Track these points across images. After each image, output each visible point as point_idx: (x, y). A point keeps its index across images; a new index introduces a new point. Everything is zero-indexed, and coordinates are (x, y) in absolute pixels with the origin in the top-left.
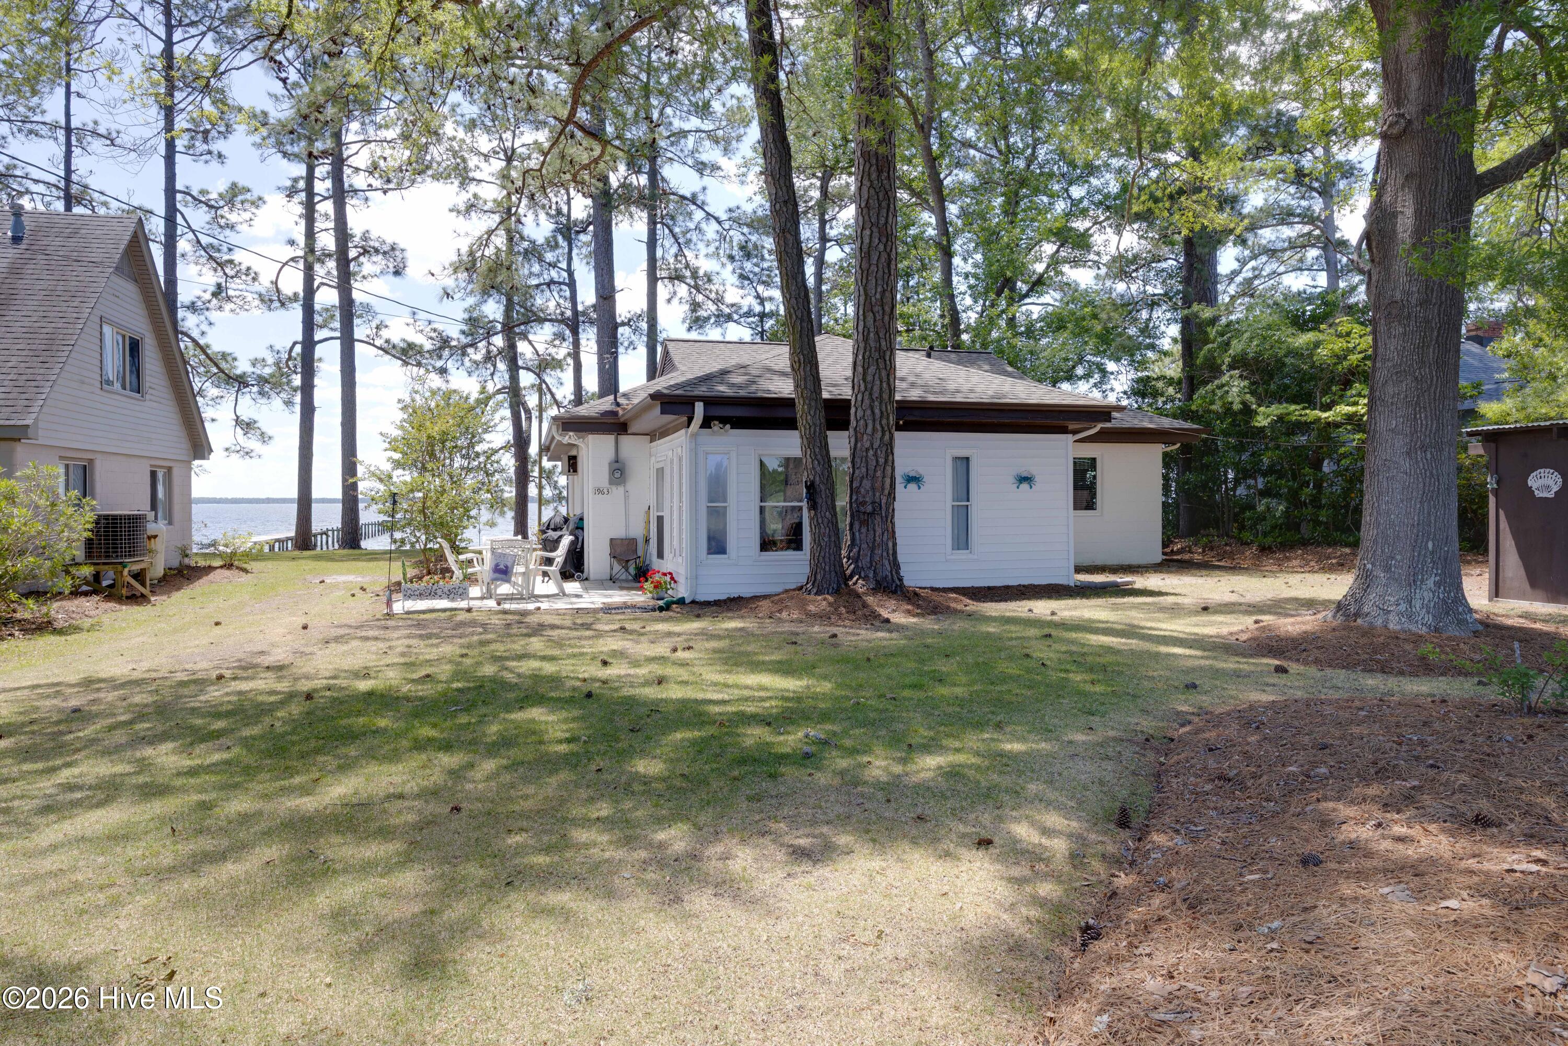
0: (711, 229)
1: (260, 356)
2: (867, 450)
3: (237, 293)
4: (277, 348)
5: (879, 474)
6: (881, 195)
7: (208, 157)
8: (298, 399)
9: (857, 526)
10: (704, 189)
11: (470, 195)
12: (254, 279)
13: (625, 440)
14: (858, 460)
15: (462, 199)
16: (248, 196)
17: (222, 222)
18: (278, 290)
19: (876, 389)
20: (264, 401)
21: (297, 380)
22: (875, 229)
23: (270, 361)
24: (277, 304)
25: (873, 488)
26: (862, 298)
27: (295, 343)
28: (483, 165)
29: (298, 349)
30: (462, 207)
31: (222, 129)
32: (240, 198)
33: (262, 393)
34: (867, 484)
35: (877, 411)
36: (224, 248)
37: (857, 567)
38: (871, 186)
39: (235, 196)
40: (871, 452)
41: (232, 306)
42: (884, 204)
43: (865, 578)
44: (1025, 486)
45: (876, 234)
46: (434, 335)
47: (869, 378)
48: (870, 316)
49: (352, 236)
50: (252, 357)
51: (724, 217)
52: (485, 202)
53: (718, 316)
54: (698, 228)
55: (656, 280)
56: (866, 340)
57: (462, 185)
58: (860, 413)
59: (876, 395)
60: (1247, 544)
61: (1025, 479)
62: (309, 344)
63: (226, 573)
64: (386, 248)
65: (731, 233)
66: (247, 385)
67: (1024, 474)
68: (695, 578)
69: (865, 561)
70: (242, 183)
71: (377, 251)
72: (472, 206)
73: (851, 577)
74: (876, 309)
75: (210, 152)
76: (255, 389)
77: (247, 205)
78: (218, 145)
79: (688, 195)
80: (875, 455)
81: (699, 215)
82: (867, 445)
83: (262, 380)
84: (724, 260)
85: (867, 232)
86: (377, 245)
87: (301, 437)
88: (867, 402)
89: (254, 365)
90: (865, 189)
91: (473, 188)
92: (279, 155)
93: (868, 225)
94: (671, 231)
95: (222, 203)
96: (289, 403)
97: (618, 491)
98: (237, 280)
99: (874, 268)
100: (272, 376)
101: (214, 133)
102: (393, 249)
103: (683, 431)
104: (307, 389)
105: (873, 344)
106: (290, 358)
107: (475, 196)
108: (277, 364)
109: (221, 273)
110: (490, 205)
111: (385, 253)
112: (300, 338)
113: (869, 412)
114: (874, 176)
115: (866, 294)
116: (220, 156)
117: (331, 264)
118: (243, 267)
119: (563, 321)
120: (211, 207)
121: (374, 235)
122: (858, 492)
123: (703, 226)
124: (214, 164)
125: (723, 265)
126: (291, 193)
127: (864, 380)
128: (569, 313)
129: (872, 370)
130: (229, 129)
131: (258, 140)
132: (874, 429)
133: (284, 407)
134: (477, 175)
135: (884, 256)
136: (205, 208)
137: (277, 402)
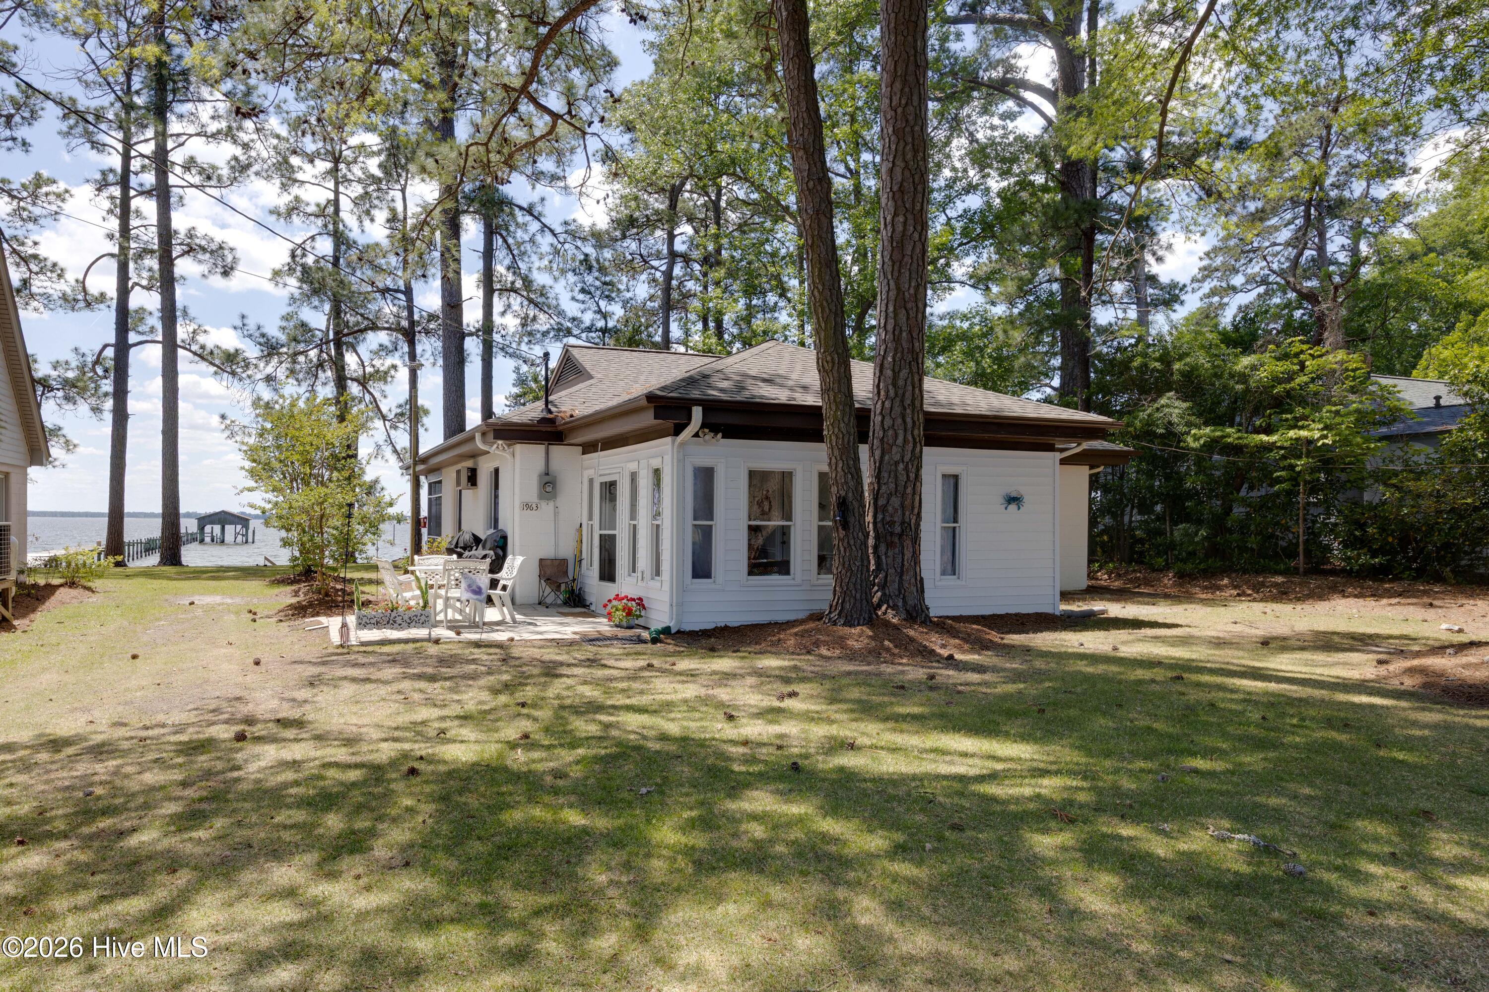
0: (546, 242)
1: (62, 359)
2: (897, 463)
3: (41, 291)
4: (81, 351)
5: (909, 490)
6: (917, 178)
7: (10, 143)
8: (109, 404)
9: (882, 548)
10: (543, 199)
11: (291, 198)
12: (60, 276)
13: (557, 451)
14: (885, 475)
15: (283, 200)
16: (53, 188)
17: (25, 214)
18: (84, 290)
19: (908, 395)
20: (70, 406)
21: (107, 386)
22: (909, 216)
23: (74, 364)
24: (82, 304)
25: (902, 506)
26: (893, 294)
27: (105, 346)
28: (307, 167)
29: (110, 352)
30: (283, 210)
31: (27, 115)
32: (45, 189)
33: (67, 398)
34: (895, 501)
35: (909, 420)
36: (29, 242)
37: (884, 594)
38: (907, 167)
39: (38, 186)
40: (901, 466)
41: (35, 304)
42: (920, 188)
43: (894, 607)
44: (1013, 507)
45: (911, 222)
46: (262, 340)
47: (901, 383)
48: (902, 314)
49: (176, 232)
50: (54, 360)
51: (559, 229)
52: (308, 204)
53: (559, 330)
54: (532, 241)
55: (493, 291)
56: (897, 339)
57: (284, 187)
58: (888, 422)
59: (908, 402)
60: (1160, 570)
61: (1013, 500)
62: (122, 348)
63: (73, 592)
64: (214, 247)
65: (567, 246)
66: (52, 389)
67: (1014, 495)
68: (679, 605)
69: (893, 588)
70: (45, 174)
71: (204, 249)
72: (294, 209)
73: (879, 606)
74: (909, 305)
75: (14, 139)
76: (60, 394)
77: (52, 198)
78: (22, 132)
79: (525, 206)
80: (906, 469)
81: (535, 226)
82: (897, 457)
83: (68, 384)
84: (556, 274)
85: (901, 219)
86: (203, 243)
87: (114, 446)
88: (897, 410)
89: (55, 368)
90: (898, 171)
91: (295, 190)
92: (88, 145)
93: (902, 211)
94: (505, 241)
95: (25, 194)
96: (96, 410)
97: (547, 508)
98: (42, 277)
99: (907, 259)
100: (78, 379)
101: (17, 119)
102: (221, 248)
103: (669, 439)
104: (120, 394)
105: (905, 345)
106: (97, 362)
107: (297, 199)
108: (82, 368)
109: (24, 269)
110: (311, 209)
111: (212, 252)
112: (113, 340)
113: (899, 421)
114: (909, 156)
115: (898, 289)
116: (24, 143)
117: (152, 263)
118: (49, 264)
119: (399, 329)
120: (13, 197)
121: (200, 232)
122: (884, 509)
123: (539, 238)
124: (18, 152)
125: (556, 279)
126: (102, 186)
127: (894, 385)
128: (405, 323)
129: (904, 373)
130: (34, 116)
131: (65, 129)
132: (905, 440)
133: (91, 414)
134: (300, 176)
135: (919, 246)
136: (7, 199)
137: (83, 408)
